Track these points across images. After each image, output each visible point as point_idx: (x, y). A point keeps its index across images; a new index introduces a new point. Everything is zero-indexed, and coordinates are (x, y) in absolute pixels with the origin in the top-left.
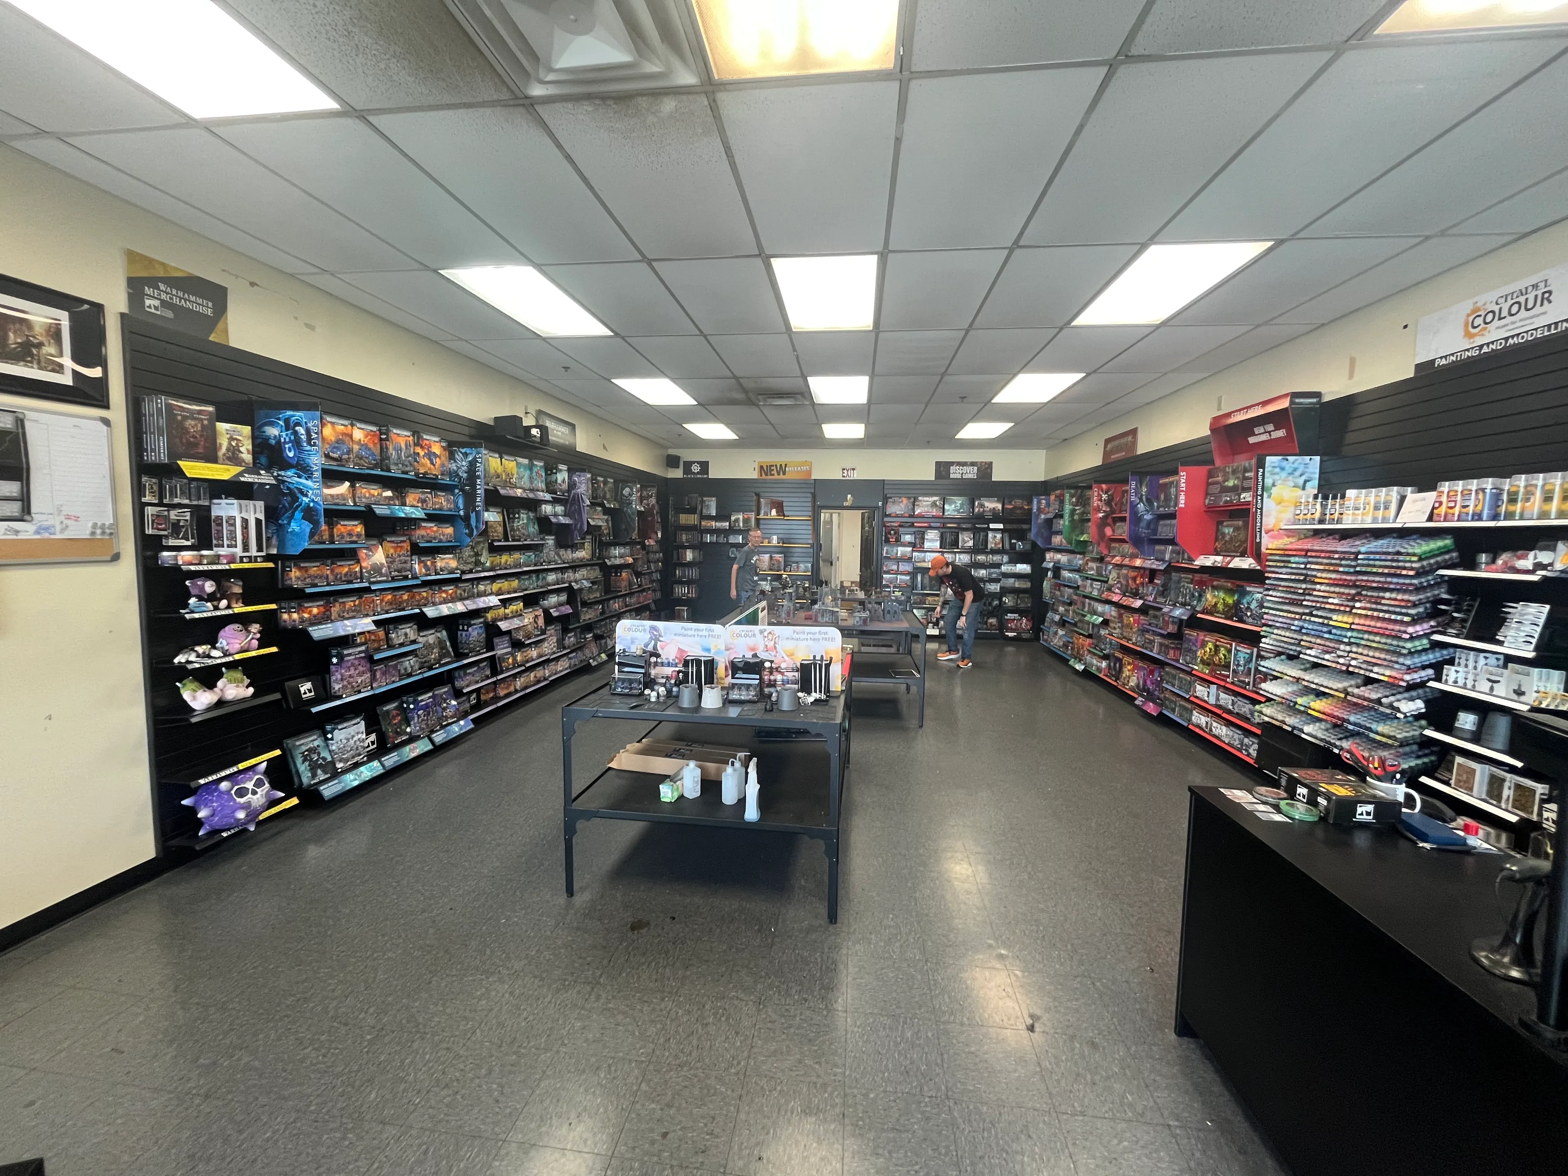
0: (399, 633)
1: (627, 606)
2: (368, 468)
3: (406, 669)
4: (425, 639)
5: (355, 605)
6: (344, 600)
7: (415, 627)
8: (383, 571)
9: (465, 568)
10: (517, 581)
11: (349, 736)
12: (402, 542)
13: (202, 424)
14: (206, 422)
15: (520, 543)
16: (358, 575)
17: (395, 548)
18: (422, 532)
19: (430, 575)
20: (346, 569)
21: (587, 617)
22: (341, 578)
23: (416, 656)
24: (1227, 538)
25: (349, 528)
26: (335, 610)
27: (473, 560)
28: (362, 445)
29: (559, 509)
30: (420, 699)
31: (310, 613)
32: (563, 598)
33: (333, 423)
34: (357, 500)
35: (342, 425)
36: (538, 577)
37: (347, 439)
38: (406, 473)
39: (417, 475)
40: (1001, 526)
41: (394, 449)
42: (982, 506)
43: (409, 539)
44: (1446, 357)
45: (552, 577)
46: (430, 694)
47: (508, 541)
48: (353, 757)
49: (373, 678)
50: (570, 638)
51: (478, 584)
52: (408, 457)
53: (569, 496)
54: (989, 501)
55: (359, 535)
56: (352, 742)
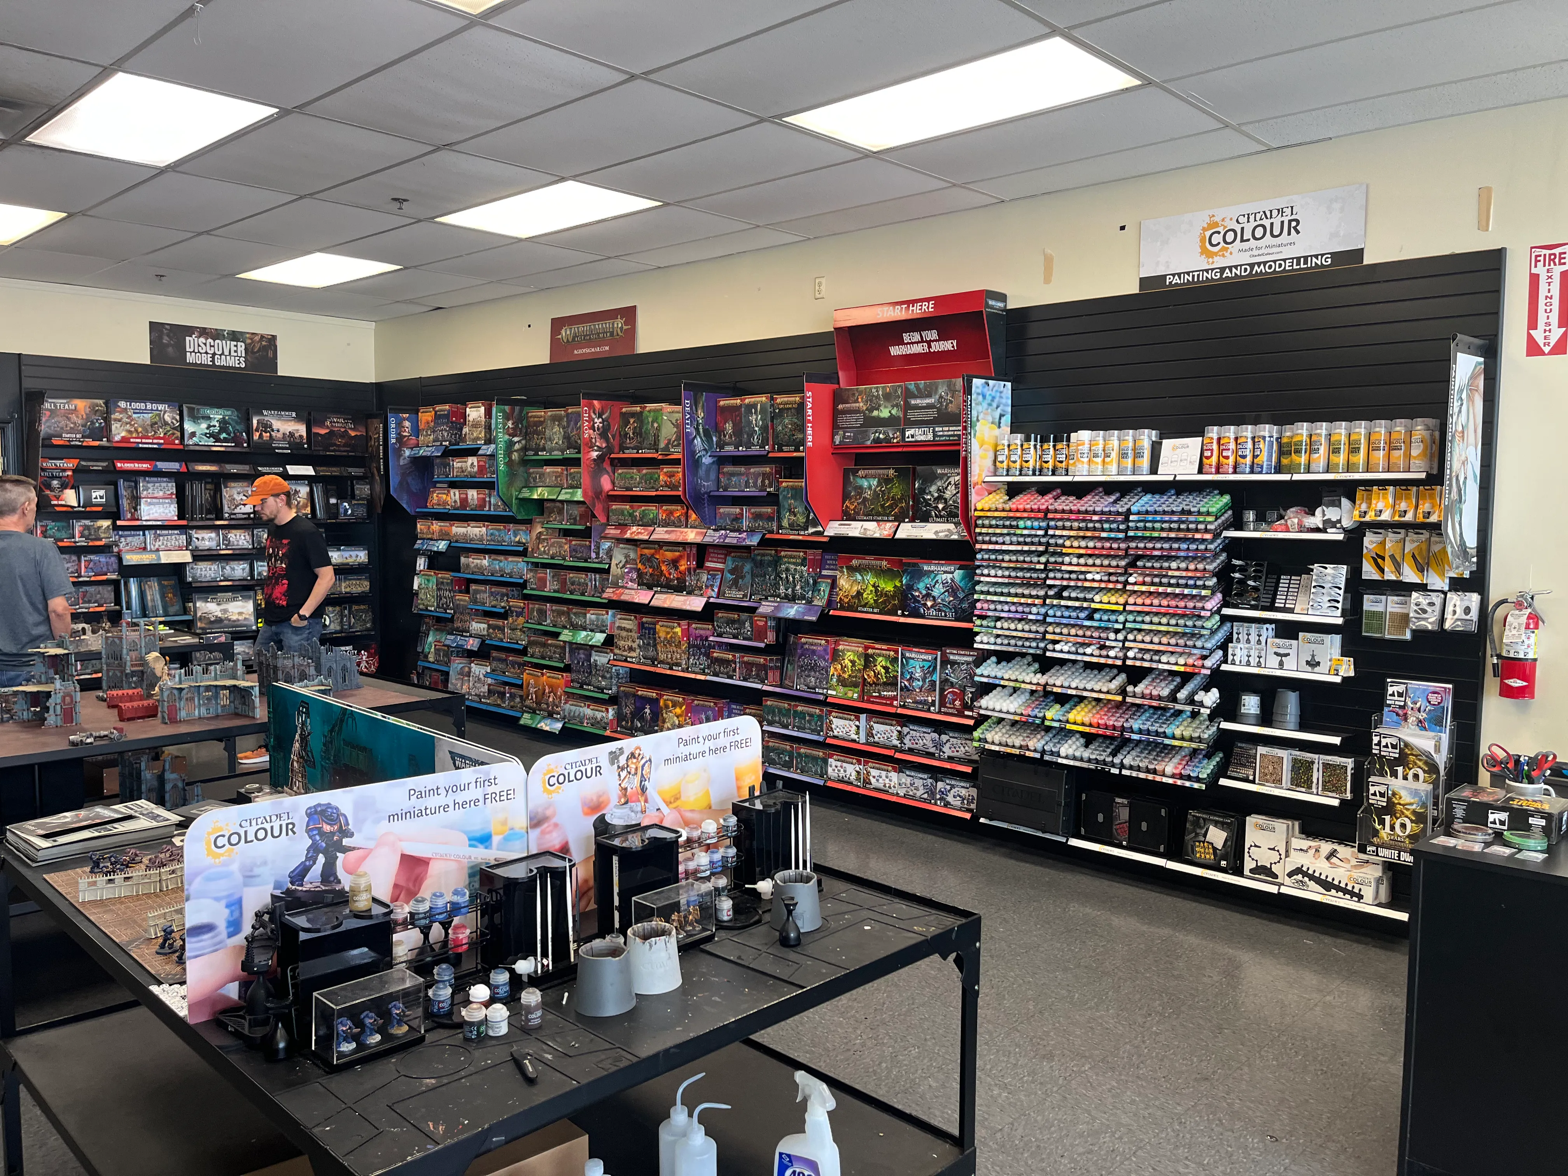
24: (868, 494)
40: (309, 470)
42: (266, 427)
44: (1179, 275)
54: (280, 417)
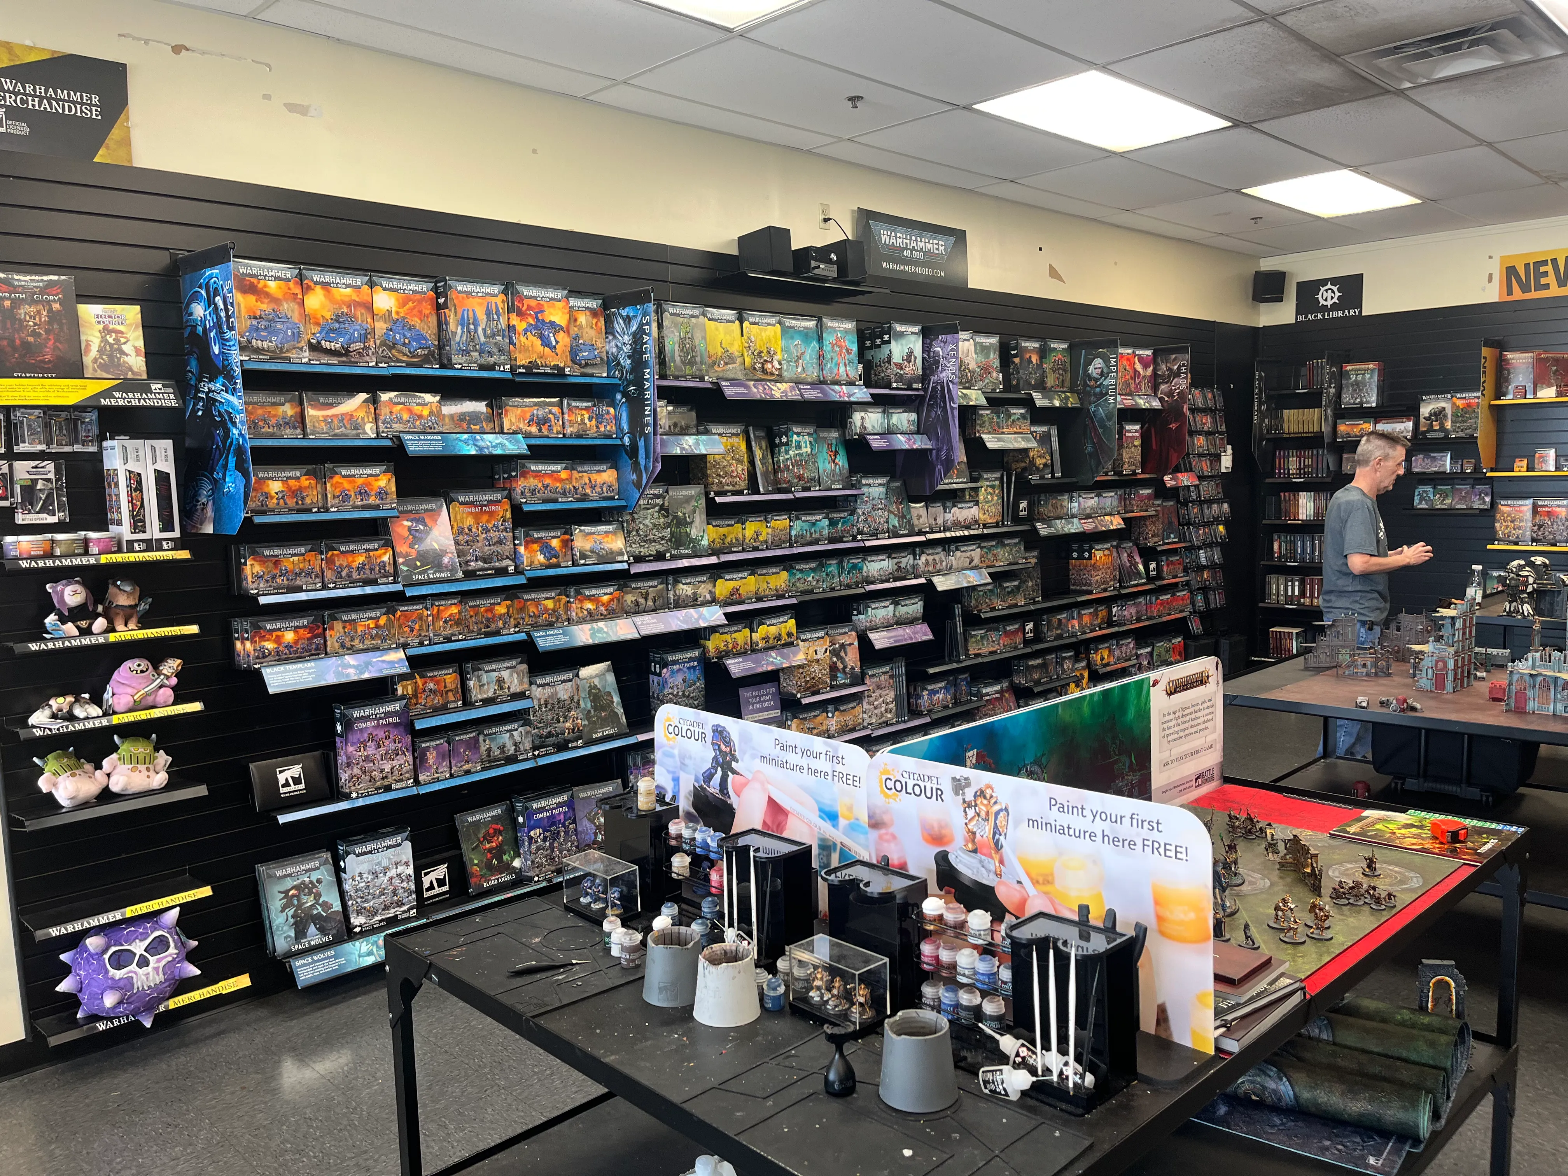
0: (485, 679)
1: (1110, 624)
2: (409, 365)
3: (502, 748)
4: (548, 690)
5: (377, 626)
6: (353, 616)
7: (524, 667)
8: (446, 560)
9: (644, 551)
10: (784, 575)
11: (378, 869)
12: (491, 503)
13: (50, 310)
14: (56, 306)
15: (790, 496)
16: (390, 568)
17: (477, 517)
18: (533, 482)
19: (558, 566)
20: (361, 559)
21: (985, 649)
22: (349, 576)
23: (527, 723)
25: (360, 481)
26: (335, 634)
27: (667, 533)
28: (395, 322)
29: (903, 419)
30: (535, 806)
31: (278, 640)
32: (914, 607)
33: (325, 286)
34: (382, 427)
35: (348, 286)
36: (840, 565)
37: (360, 313)
38: (491, 368)
39: (513, 370)
41: (462, 322)
43: (509, 497)
45: (877, 566)
46: (564, 798)
47: (758, 492)
48: (386, 908)
49: (419, 763)
50: (934, 692)
51: (677, 582)
52: (493, 335)
53: (925, 389)
55: (382, 494)
56: (383, 880)
